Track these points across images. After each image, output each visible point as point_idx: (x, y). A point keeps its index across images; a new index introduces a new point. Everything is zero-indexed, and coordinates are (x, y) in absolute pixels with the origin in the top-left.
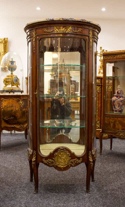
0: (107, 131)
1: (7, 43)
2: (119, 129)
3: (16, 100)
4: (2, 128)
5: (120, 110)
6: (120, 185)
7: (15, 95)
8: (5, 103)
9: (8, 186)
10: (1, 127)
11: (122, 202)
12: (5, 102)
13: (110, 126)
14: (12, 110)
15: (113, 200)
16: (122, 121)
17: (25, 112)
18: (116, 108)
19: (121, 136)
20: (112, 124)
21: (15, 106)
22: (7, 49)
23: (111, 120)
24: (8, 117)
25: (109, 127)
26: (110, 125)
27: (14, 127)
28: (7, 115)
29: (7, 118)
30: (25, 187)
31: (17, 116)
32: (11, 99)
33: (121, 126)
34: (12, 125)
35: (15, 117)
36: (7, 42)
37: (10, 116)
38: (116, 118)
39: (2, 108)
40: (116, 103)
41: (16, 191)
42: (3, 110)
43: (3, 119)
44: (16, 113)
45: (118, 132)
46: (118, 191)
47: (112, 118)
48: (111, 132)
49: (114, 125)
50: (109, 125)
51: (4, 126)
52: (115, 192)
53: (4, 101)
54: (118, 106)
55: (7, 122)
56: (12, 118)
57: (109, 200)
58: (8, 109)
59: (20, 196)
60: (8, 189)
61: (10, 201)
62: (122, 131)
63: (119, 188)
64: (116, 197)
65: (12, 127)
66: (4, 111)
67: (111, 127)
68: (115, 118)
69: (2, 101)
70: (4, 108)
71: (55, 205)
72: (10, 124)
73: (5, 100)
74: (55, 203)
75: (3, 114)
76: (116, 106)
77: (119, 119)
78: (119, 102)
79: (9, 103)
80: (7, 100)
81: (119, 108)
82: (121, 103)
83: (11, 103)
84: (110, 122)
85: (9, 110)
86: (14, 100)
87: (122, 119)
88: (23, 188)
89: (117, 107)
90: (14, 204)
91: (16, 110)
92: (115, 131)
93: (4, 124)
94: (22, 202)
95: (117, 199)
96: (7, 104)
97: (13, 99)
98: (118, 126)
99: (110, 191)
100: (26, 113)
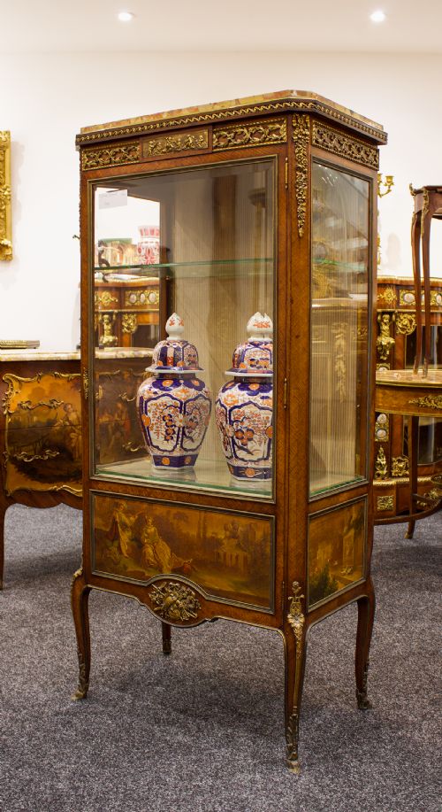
0: (105, 575)
1: (7, 151)
2: (159, 569)
3: (69, 380)
4: (10, 497)
5: (177, 454)
6: (430, 704)
7: (66, 359)
8: (19, 395)
9: (11, 711)
10: (7, 492)
11: (432, 774)
12: (20, 388)
13: (119, 548)
14: (51, 424)
15: (400, 763)
16: (175, 522)
17: (107, 430)
18: (155, 444)
19: (168, 607)
20: (125, 537)
21: (65, 407)
22: (7, 175)
23: (121, 516)
24: (35, 450)
25: (114, 549)
26: (116, 544)
27: (62, 490)
28: (30, 444)
29: (30, 454)
30: (75, 714)
31: (73, 445)
32: (46, 377)
33: (169, 550)
34: (51, 482)
35: (66, 452)
36: (7, 147)
37: (44, 447)
38: (145, 506)
39: (10, 414)
40: (151, 416)
41: (37, 729)
42: (9, 423)
43: (14, 460)
44: (68, 435)
45: (158, 583)
46: (420, 730)
47: (124, 504)
48: (121, 578)
49: (134, 543)
50: (113, 541)
51: (17, 487)
52: (409, 735)
53: (15, 384)
54: (163, 431)
55: (30, 470)
56: (49, 454)
57: (386, 764)
58: (35, 419)
59: (54, 751)
60: (12, 719)
61: (17, 768)
62: (175, 581)
63: (424, 717)
64: (409, 752)
65: (53, 493)
66: (16, 427)
67: (121, 553)
68: (137, 503)
69: (7, 383)
70: (17, 412)
71: (181, 783)
72: (43, 479)
73: (19, 381)
74: (181, 777)
75: (9, 438)
76: (151, 433)
77: (160, 510)
78: (167, 412)
79: (38, 392)
80: (29, 379)
81: (169, 446)
82: (181, 416)
83: (47, 393)
84: (115, 523)
85: (38, 421)
86: (60, 382)
87: (174, 511)
88: (67, 718)
89: (162, 438)
90: (32, 780)
91: (68, 420)
92: (141, 576)
93: (15, 481)
94: (60, 773)
95: (413, 762)
96: (29, 396)
97: (55, 375)
98: (155, 552)
99: (391, 728)
100: (114, 434)
